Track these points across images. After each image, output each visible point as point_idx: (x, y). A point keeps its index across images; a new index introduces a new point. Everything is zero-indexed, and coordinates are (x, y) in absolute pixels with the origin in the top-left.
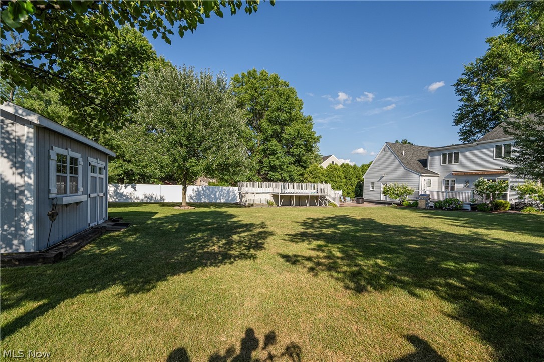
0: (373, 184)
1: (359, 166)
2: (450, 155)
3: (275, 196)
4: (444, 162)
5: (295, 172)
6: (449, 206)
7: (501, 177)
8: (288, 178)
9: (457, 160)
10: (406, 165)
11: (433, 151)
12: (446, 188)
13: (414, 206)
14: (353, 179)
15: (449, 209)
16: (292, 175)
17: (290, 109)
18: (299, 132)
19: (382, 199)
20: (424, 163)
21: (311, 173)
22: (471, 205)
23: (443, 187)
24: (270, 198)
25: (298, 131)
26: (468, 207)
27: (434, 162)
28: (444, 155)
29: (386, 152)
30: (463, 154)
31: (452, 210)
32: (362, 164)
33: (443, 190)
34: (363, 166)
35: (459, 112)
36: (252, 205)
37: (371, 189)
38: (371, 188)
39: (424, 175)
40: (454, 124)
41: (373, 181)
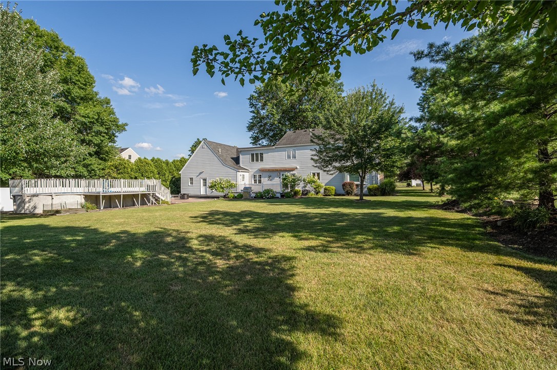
0: (191, 179)
1: (171, 161)
2: (257, 154)
3: (88, 197)
4: (253, 160)
5: (96, 165)
6: (268, 195)
7: (291, 173)
8: (86, 173)
9: (262, 160)
10: (224, 162)
11: (244, 151)
12: (255, 181)
13: (239, 197)
14: (167, 175)
15: (268, 198)
16: (93, 170)
17: (85, 85)
18: (99, 116)
19: (202, 194)
20: (237, 160)
21: (116, 168)
22: (281, 194)
23: (253, 181)
24: (81, 200)
25: (98, 114)
26: (279, 195)
27: (244, 159)
28: (253, 155)
29: (204, 149)
30: (266, 155)
31: (270, 198)
32: (173, 159)
33: (253, 183)
34: (174, 161)
35: (251, 121)
36: (58, 212)
37: (189, 185)
38: (189, 183)
39: (240, 170)
40: (247, 130)
41: (191, 177)
